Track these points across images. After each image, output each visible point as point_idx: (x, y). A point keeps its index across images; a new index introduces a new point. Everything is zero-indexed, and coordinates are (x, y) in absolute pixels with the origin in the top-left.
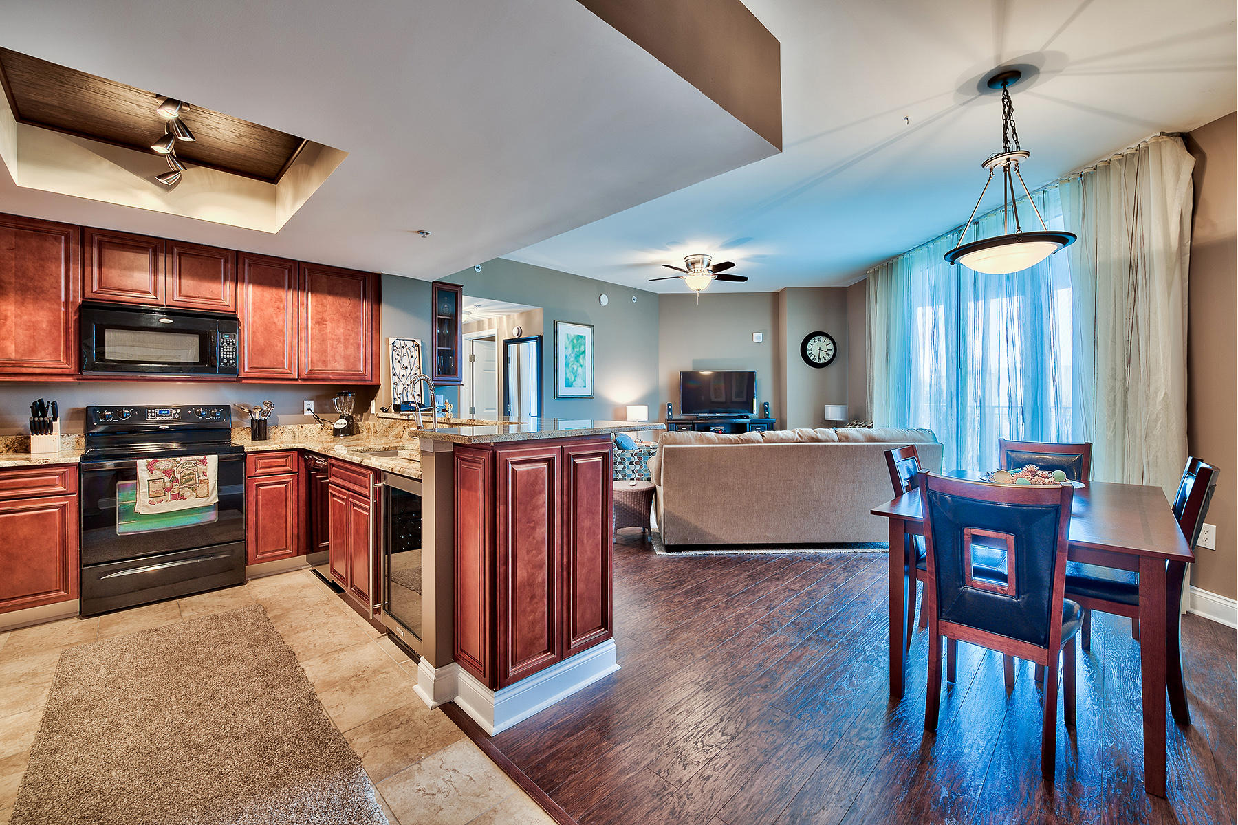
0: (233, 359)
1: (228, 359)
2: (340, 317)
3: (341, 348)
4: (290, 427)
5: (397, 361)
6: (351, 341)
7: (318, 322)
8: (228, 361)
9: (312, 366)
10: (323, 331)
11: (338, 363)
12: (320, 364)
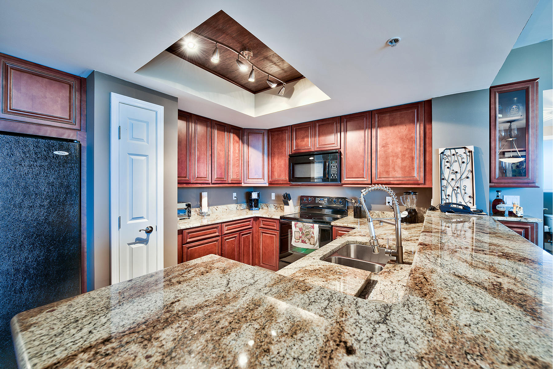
0: (336, 174)
1: (334, 174)
2: (399, 139)
3: (399, 161)
4: (377, 212)
5: (446, 167)
6: (407, 156)
7: (383, 147)
8: (334, 176)
9: (380, 175)
10: (386, 151)
11: (397, 172)
12: (384, 173)
